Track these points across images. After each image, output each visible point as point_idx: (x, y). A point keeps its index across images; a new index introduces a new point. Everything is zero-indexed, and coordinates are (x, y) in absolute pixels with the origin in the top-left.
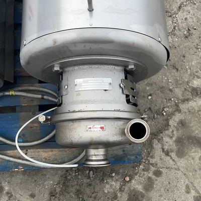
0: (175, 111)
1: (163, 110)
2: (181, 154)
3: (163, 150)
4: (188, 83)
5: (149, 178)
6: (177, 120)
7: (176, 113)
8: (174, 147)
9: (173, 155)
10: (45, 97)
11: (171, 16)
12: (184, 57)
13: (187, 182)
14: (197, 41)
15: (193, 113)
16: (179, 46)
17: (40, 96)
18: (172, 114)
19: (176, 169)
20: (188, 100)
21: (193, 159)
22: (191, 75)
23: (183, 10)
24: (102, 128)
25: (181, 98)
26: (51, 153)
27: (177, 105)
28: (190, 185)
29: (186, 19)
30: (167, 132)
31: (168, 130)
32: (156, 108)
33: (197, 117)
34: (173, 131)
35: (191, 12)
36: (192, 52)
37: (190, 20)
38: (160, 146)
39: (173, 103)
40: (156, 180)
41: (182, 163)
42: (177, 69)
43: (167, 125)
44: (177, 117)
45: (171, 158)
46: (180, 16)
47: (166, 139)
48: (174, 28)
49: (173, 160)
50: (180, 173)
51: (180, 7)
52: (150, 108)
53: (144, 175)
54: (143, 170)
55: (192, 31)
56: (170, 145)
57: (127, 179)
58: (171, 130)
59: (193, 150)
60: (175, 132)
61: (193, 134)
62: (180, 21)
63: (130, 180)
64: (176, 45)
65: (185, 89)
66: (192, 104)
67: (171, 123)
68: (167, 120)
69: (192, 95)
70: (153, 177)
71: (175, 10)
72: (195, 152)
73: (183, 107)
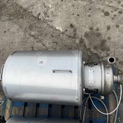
0: (90, 51)
1: (89, 55)
2: (108, 50)
3: (106, 56)
4: (77, 45)
5: (119, 63)
6: (94, 50)
7: (90, 50)
8: (105, 52)
9: (109, 52)
10: (86, 104)
11: (47, 49)
12: (65, 45)
13: (120, 48)
14: (59, 40)
15: (91, 43)
16: (61, 47)
17: (85, 107)
18: (91, 52)
19: (115, 52)
20: (85, 45)
21: (110, 45)
22: (74, 43)
23: (45, 44)
24: (108, 74)
25: (84, 48)
26: (111, 104)
27: (87, 50)
28: (121, 47)
29: (49, 43)
30: (99, 54)
31: (98, 54)
32: (88, 58)
33: (92, 42)
34: (98, 52)
35: (46, 41)
36: (63, 42)
37: (50, 42)
38: (105, 58)
39: (86, 51)
40: (120, 60)
41: (112, 49)
42: (71, 48)
43: (96, 54)
44: (92, 50)
45: (110, 53)
46: (47, 45)
47: (102, 55)
48: (53, 48)
49: (111, 53)
50: (116, 51)
51: (44, 45)
52: (88, 61)
53: (118, 65)
54: (116, 65)
55: (54, 41)
56: (105, 53)
57: (120, 72)
58: (98, 53)
59: (106, 45)
60: (99, 51)
61: (100, 44)
62: (50, 46)
63: (120, 71)
64: (60, 48)
65: (80, 46)
66: (87, 44)
67: (95, 52)
68: (93, 54)
69: (82, 43)
70: (118, 61)
71: (45, 47)
72: (107, 44)
73: (88, 47)
